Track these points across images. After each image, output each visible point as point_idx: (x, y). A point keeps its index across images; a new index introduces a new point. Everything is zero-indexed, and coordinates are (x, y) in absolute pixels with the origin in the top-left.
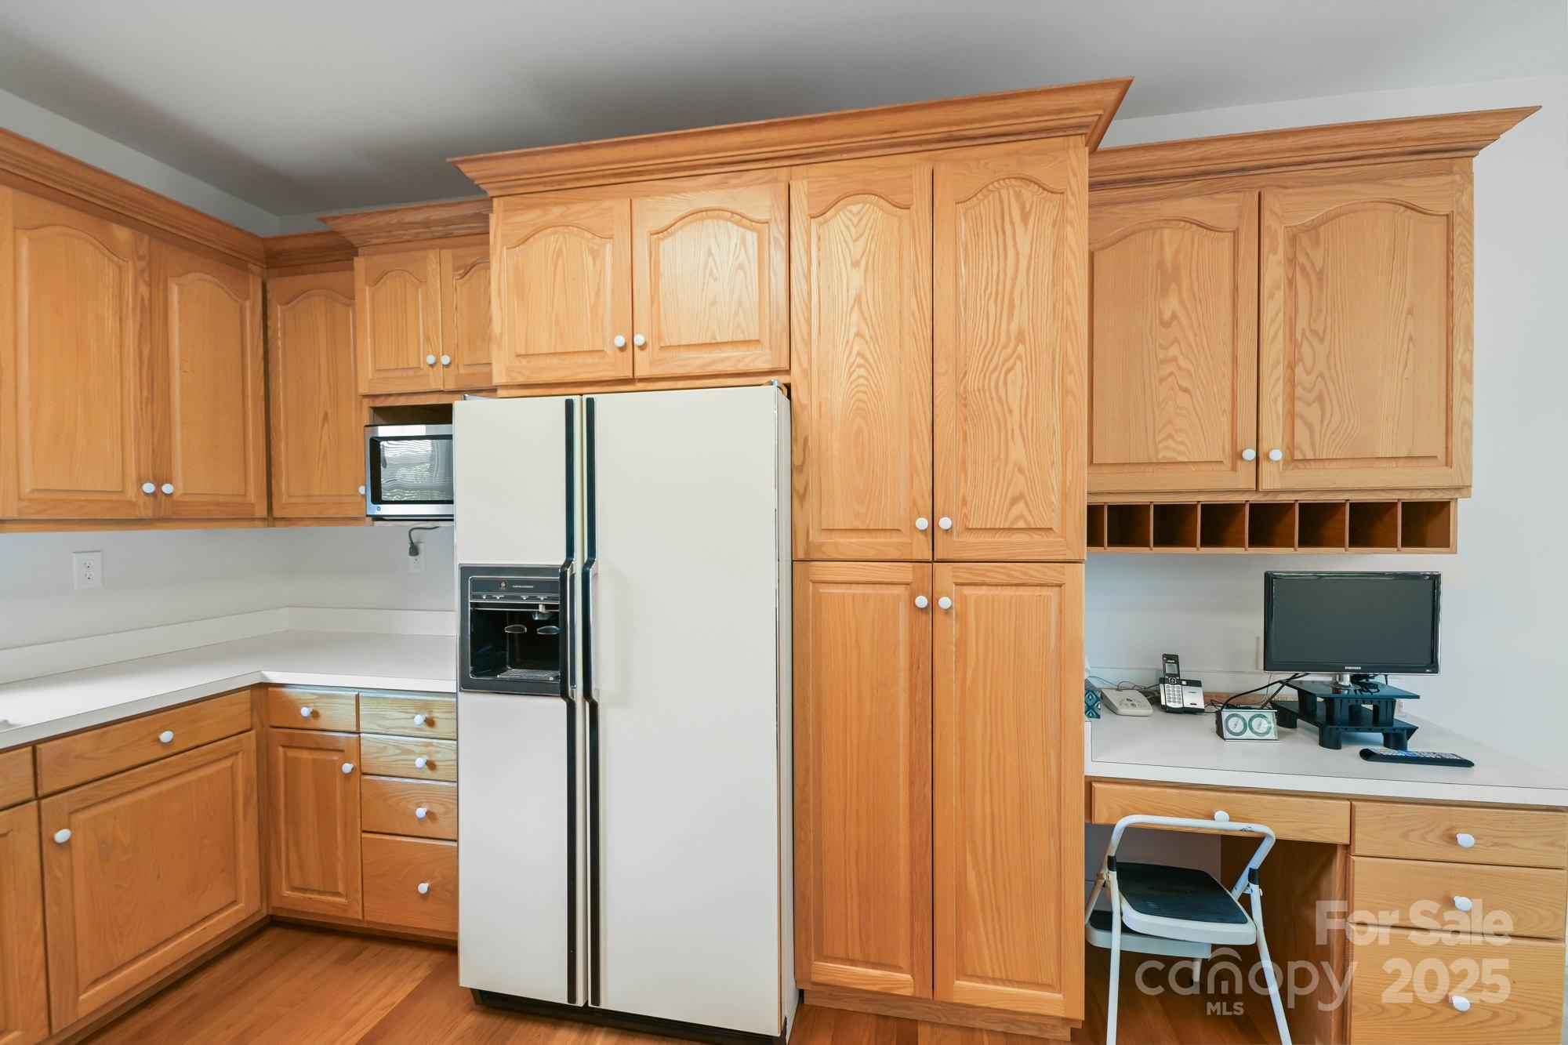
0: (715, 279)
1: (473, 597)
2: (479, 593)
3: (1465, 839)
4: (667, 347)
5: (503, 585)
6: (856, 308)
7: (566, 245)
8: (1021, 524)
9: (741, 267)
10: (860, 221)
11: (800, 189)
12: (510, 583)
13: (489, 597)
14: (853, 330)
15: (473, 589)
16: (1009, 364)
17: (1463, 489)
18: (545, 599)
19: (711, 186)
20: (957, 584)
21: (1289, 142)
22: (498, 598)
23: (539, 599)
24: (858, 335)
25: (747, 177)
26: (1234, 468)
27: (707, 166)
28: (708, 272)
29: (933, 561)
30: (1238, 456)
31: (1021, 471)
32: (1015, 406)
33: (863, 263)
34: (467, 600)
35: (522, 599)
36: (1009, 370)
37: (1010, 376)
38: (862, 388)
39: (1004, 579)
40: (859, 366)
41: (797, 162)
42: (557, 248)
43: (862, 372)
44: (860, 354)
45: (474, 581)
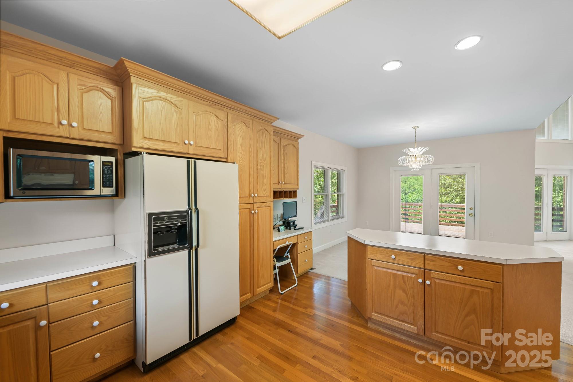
0: (211, 131)
1: (154, 223)
2: (156, 222)
3: (306, 237)
4: (198, 146)
5: (166, 218)
6: (241, 147)
7: (166, 106)
8: (265, 195)
9: (217, 130)
10: (241, 127)
11: (230, 116)
12: (168, 217)
13: (160, 223)
14: (240, 152)
15: (154, 221)
16: (264, 164)
17: (298, 189)
18: (181, 221)
19: (208, 105)
20: (257, 208)
21: (284, 131)
22: (164, 223)
23: (179, 221)
24: (241, 153)
25: (217, 107)
26: (278, 185)
27: (209, 100)
28: (209, 129)
29: (253, 203)
30: (279, 182)
31: (265, 185)
32: (265, 172)
33: (242, 137)
34: (152, 225)
35: (173, 222)
36: (264, 165)
37: (264, 166)
38: (242, 165)
39: (264, 206)
40: (241, 160)
41: (228, 108)
42: (163, 105)
43: (242, 161)
44: (241, 157)
45: (154, 218)
